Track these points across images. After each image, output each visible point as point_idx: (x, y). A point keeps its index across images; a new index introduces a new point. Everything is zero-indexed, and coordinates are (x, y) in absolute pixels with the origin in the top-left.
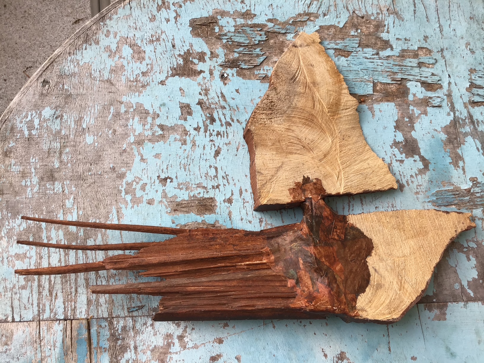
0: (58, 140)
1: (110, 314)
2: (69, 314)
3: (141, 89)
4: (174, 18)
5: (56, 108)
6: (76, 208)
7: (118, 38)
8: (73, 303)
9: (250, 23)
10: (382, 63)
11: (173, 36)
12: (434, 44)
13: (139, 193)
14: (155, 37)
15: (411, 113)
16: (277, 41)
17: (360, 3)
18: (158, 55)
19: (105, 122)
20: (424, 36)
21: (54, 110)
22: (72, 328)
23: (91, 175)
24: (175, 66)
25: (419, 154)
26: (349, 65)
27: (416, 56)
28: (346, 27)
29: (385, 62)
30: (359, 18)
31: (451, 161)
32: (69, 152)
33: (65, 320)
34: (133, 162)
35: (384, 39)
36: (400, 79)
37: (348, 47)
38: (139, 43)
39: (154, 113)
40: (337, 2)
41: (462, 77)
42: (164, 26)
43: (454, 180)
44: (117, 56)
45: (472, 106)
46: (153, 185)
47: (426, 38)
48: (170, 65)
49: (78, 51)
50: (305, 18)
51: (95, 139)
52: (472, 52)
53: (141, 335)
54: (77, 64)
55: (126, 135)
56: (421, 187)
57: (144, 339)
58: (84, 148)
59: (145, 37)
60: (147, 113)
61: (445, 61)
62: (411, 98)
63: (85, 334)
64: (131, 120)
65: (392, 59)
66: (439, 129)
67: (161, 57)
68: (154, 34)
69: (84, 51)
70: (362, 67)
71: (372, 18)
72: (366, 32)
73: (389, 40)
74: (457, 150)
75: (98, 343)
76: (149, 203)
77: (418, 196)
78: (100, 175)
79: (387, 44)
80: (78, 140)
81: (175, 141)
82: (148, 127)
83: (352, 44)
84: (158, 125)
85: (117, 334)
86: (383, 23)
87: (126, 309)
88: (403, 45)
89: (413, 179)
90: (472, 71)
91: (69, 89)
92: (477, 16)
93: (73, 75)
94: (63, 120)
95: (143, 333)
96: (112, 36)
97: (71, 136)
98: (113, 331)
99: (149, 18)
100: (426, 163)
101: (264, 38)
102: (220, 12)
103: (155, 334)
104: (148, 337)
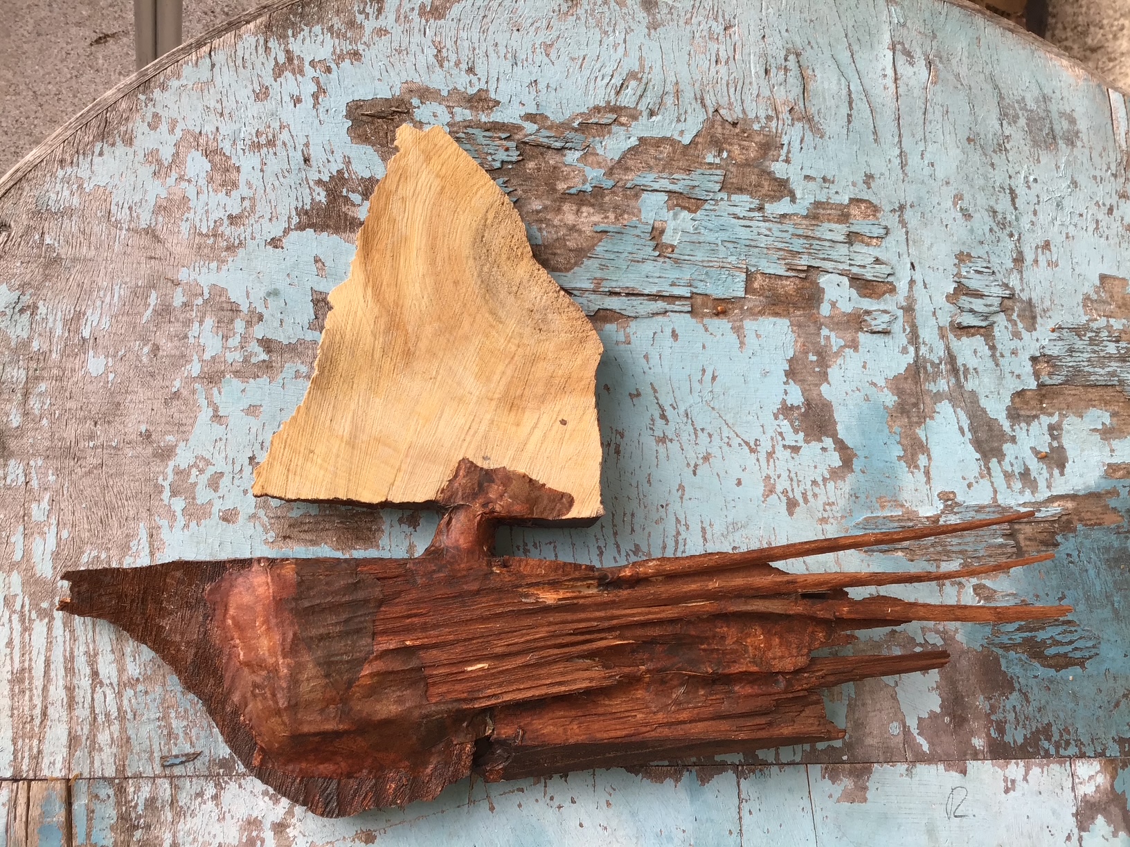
0: (21, 363)
1: (121, 769)
2: (24, 768)
3: (224, 253)
4: (313, 95)
5: (23, 287)
6: (55, 522)
7: (178, 133)
8: (35, 742)
9: (484, 119)
10: (770, 230)
11: (307, 136)
12: (885, 194)
13: (203, 494)
14: (264, 136)
15: (823, 343)
16: (543, 165)
17: (732, 91)
18: (270, 179)
19: (134, 327)
20: (866, 175)
21: (18, 293)
22: (28, 798)
23: (95, 447)
24: (308, 207)
25: (834, 436)
26: (696, 229)
27: (844, 217)
28: (697, 144)
29: (775, 227)
30: (727, 125)
31: (902, 454)
32: (46, 391)
33: (15, 780)
34: (194, 422)
35: (777, 176)
36: (805, 268)
37: (697, 189)
38: (227, 147)
39: (252, 312)
40: (681, 87)
41: (941, 268)
42: (288, 113)
43: (906, 496)
44: (174, 175)
45: (955, 336)
46: (238, 476)
47: (869, 178)
48: (296, 203)
49: (81, 157)
50: (608, 118)
51: (110, 364)
52: (967, 216)
53: (188, 818)
54: (78, 187)
55: (181, 359)
56: (834, 508)
57: (195, 828)
58: (81, 384)
59: (242, 135)
60: (235, 310)
61: (907, 233)
62: (825, 310)
63: (59, 815)
64: (196, 325)
65: (792, 222)
66: (882, 383)
67: (276, 183)
68: (262, 129)
69: (97, 160)
70: (724, 236)
71: (756, 127)
72: (741, 159)
73: (788, 179)
74: (917, 431)
75: (88, 835)
76: (225, 519)
77: (825, 526)
78: (115, 448)
79: (782, 188)
80: (69, 366)
81: (296, 378)
82: (234, 342)
83: (707, 182)
84: (258, 340)
85: (133, 815)
86: (778, 139)
87: (157, 760)
88: (818, 192)
89: (816, 490)
90: (962, 257)
91: (56, 245)
92: (982, 136)
93: (68, 212)
94: (38, 317)
95: (193, 815)
96: (164, 127)
97: (54, 356)
98: (124, 808)
99: (254, 91)
100: (847, 455)
101: (514, 156)
102: (418, 90)
103: (221, 819)
104: (204, 825)
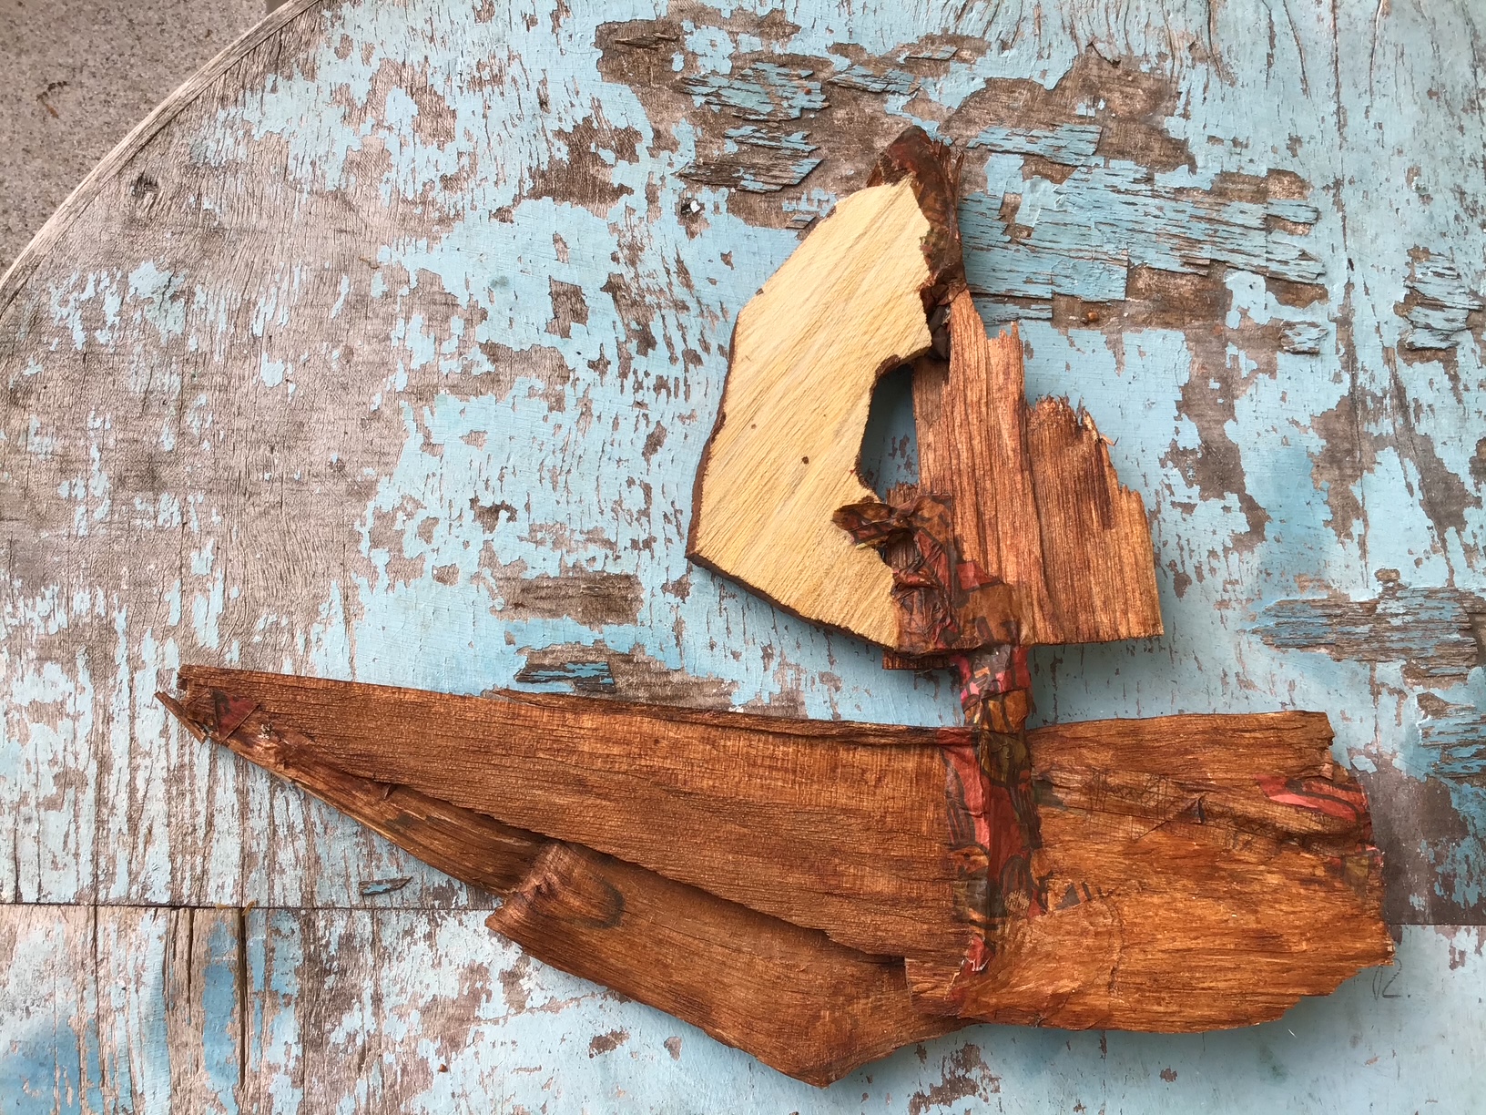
0: (174, 366)
1: (308, 897)
2: (185, 892)
3: (436, 227)
4: (551, 15)
5: (175, 265)
6: (221, 577)
7: (375, 63)
8: (199, 859)
9: (778, 50)
10: (1161, 209)
11: (544, 70)
12: (1316, 164)
13: (412, 547)
14: (488, 69)
15: (1228, 366)
16: (857, 114)
17: (1112, 17)
18: (495, 127)
19: (321, 323)
20: (1291, 139)
21: (168, 273)
22: (191, 930)
23: (271, 480)
24: (545, 167)
25: (1240, 491)
26: (1061, 206)
27: (1260, 195)
28: (1064, 89)
29: (1168, 205)
30: (1105, 65)
31: (1330, 517)
32: (207, 405)
33: (173, 906)
34: (400, 451)
35: (1172, 135)
36: (1208, 262)
37: (1064, 151)
38: (438, 83)
39: (473, 307)
40: (1044, 11)
41: (1389, 269)
42: (519, 38)
43: (1334, 574)
44: (370, 120)
45: (1405, 360)
46: (456, 524)
47: (1295, 142)
48: (529, 161)
49: (248, 94)
50: (945, 51)
51: (290, 371)
52: (1425, 197)
53: (394, 962)
54: (245, 133)
55: (382, 368)
56: (1237, 587)
57: (403, 976)
58: (252, 397)
59: (459, 68)
60: (450, 303)
61: (1344, 218)
62: (1233, 320)
63: (230, 954)
64: (401, 322)
65: (1190, 199)
66: (1306, 421)
67: (504, 134)
68: (484, 60)
69: (268, 97)
70: (1099, 215)
71: (1144, 68)
72: (1122, 110)
73: (1186, 140)
74: (1351, 487)
75: (267, 980)
76: (440, 579)
77: (1225, 612)
78: (298, 482)
79: (1178, 153)
80: (236, 371)
81: (530, 396)
82: (450, 346)
83: (1075, 142)
84: (481, 345)
85: (324, 956)
86: (1173, 86)
87: (355, 887)
88: (1226, 159)
89: (1215, 563)
90: (1418, 254)
91: (217, 210)
92: (1449, 88)
93: (231, 167)
94: (194, 307)
95: (400, 958)
96: (356, 55)
97: (216, 358)
98: (312, 947)
99: (474, 8)
100: (1257, 517)
101: (818, 101)
102: (692, 9)
103: (437, 964)
104: (414, 972)
